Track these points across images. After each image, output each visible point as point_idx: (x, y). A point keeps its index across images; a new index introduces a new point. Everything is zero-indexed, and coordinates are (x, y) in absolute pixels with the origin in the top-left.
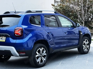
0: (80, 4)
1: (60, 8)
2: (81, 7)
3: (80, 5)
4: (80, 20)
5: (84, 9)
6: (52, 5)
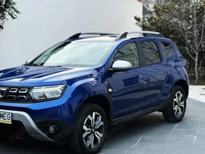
0: (191, 16)
1: (151, 24)
2: (193, 23)
3: (190, 19)
4: (190, 49)
5: (197, 27)
6: (136, 18)
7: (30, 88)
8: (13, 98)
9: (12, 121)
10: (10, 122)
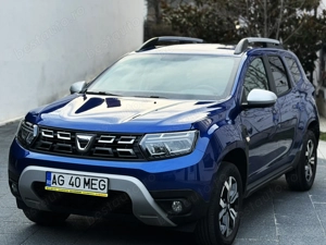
7: (139, 136)
8: (107, 152)
9: (109, 192)
10: (104, 194)
